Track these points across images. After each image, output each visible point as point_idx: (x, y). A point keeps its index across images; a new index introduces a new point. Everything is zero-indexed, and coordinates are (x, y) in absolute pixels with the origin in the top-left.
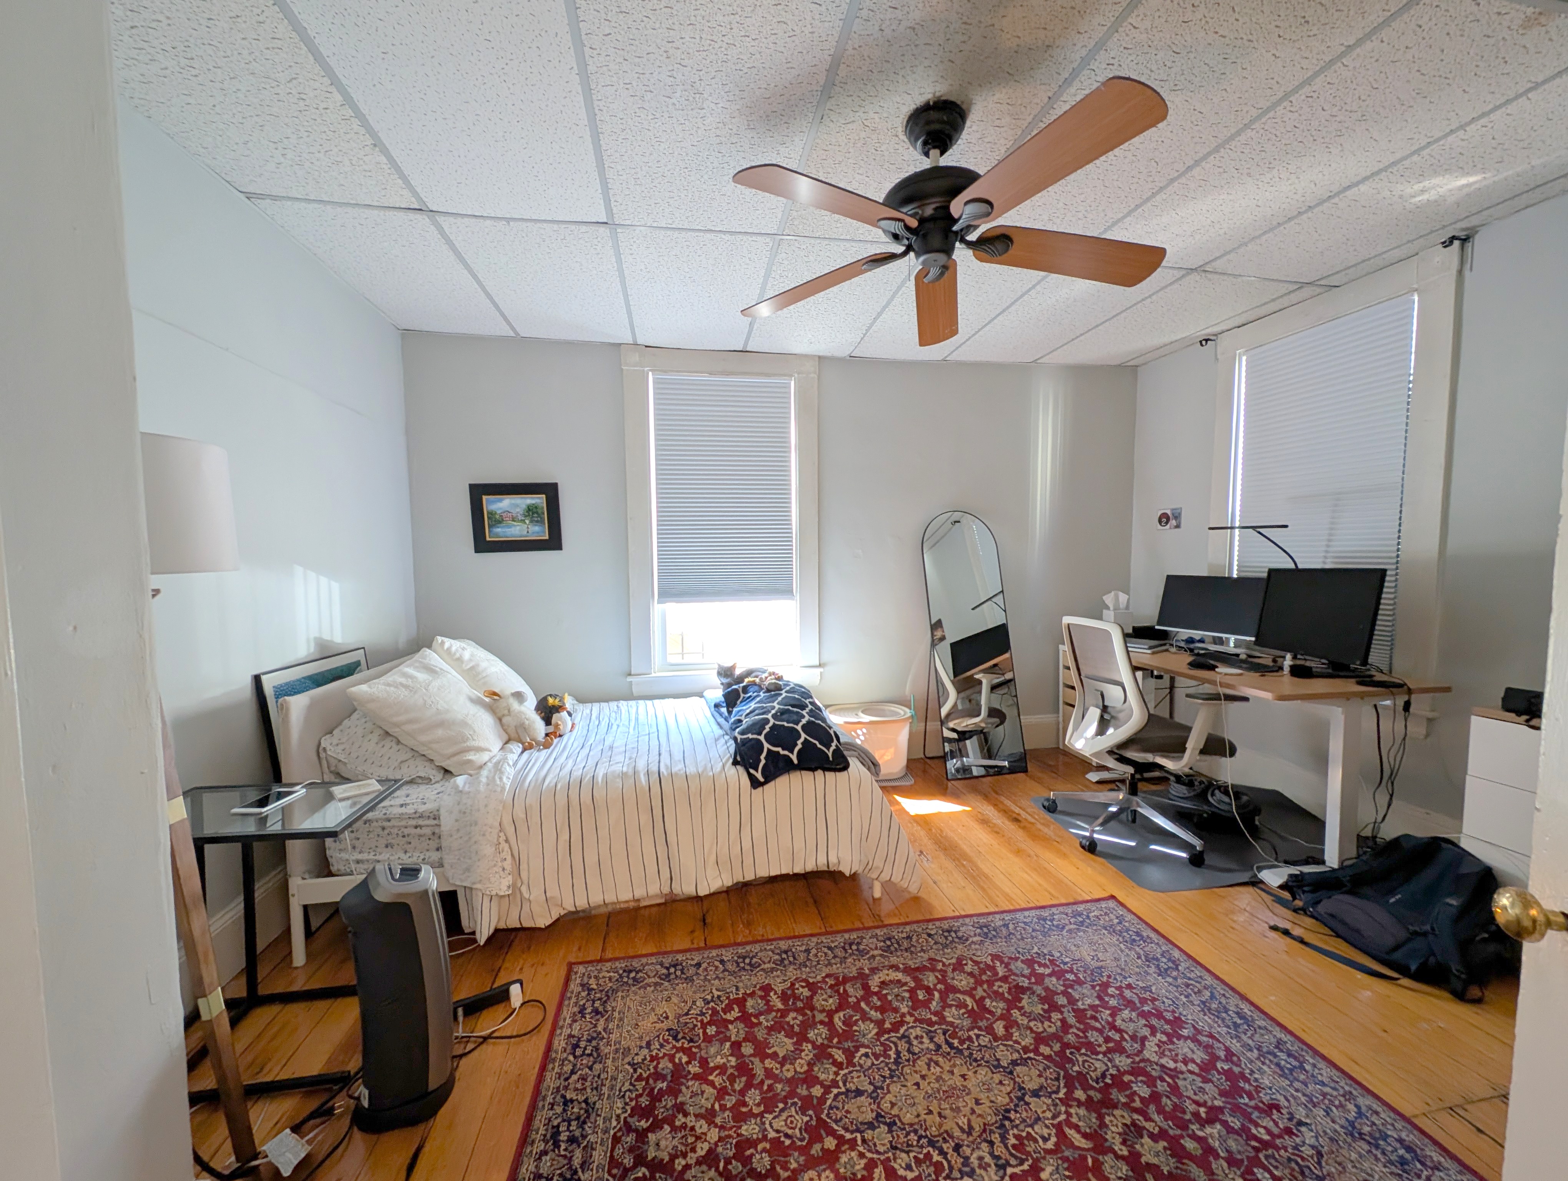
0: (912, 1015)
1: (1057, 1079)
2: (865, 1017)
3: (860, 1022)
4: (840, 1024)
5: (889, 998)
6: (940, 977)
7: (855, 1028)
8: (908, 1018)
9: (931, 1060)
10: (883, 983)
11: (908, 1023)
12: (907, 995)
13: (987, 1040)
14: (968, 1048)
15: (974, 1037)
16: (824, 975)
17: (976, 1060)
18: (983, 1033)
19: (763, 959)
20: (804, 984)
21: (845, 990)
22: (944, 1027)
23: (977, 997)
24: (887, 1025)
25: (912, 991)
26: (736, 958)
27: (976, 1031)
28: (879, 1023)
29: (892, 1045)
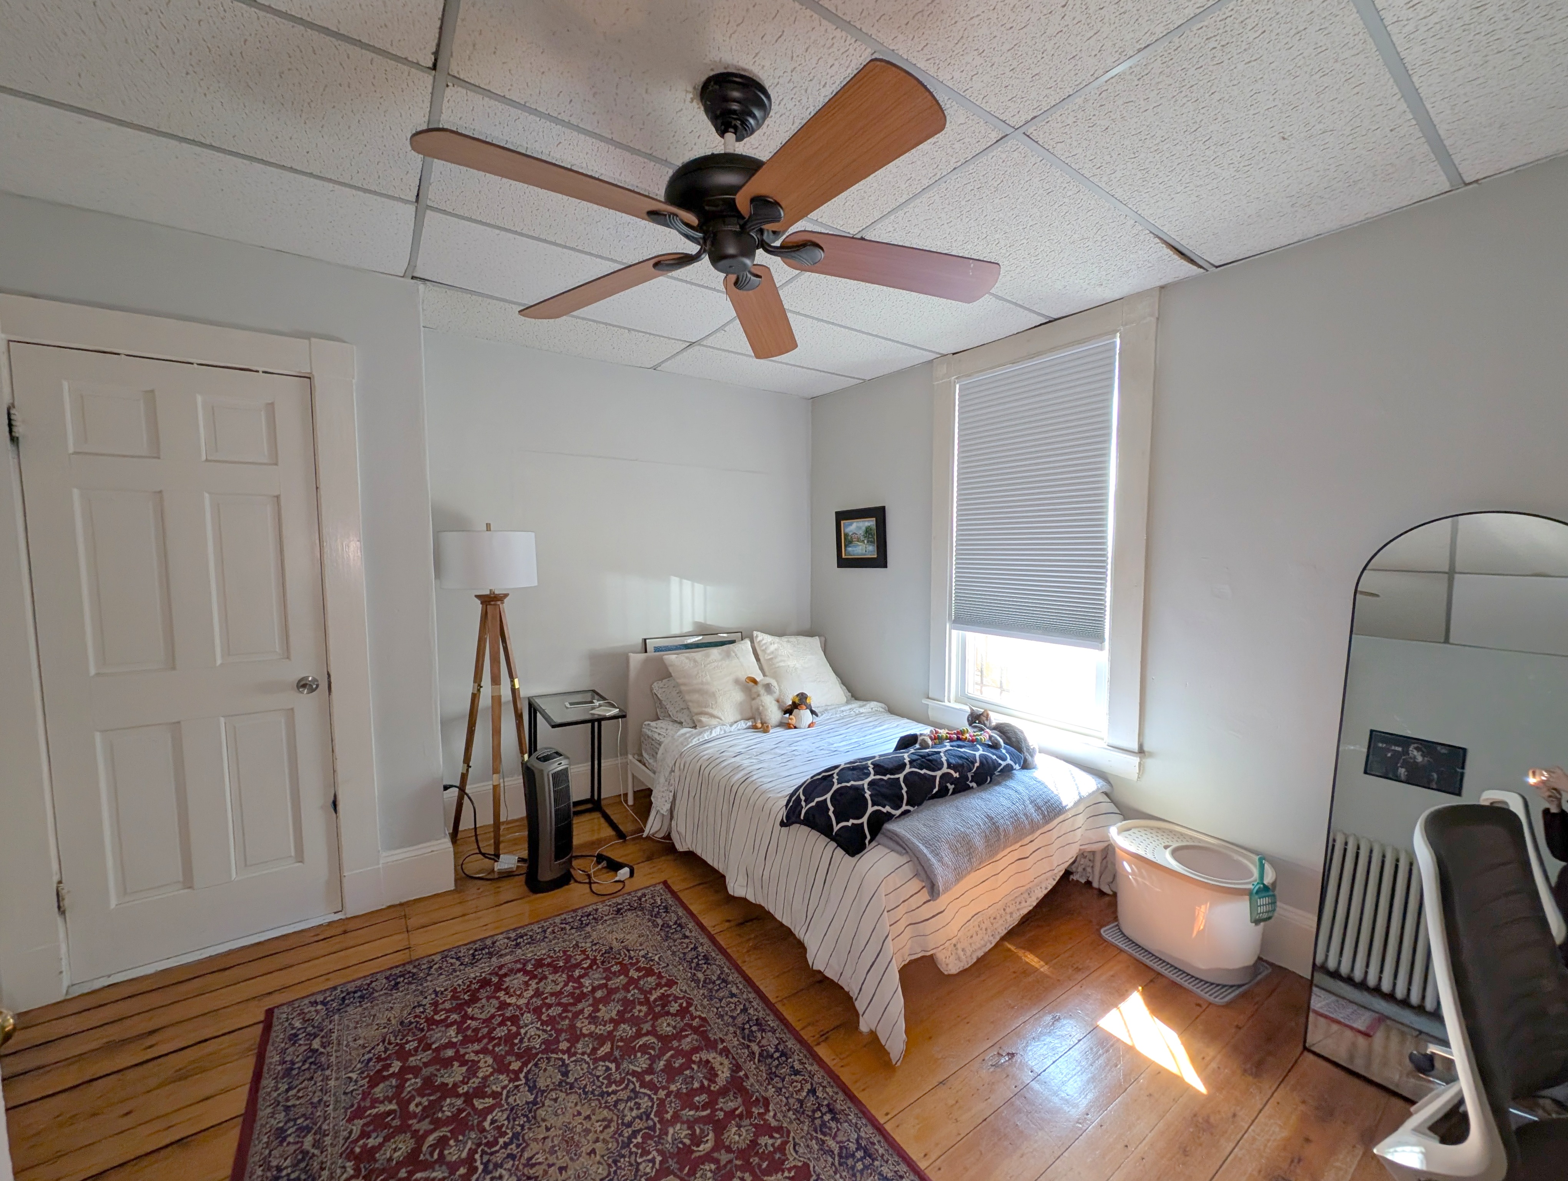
0: (668, 1095)
2: (653, 1059)
3: (647, 1056)
4: (641, 1043)
5: (687, 1072)
6: (737, 1112)
7: (639, 1055)
8: (662, 1094)
9: (611, 1121)
10: (708, 1061)
11: (655, 1094)
12: (696, 1085)
13: (648, 1170)
14: (631, 1153)
15: (650, 1157)
16: (703, 1016)
17: (615, 1162)
18: (657, 1166)
20: (684, 1005)
21: (687, 1036)
22: (658, 1126)
23: (716, 1155)
24: (648, 1078)
25: (702, 1089)
27: (659, 1159)
28: (650, 1071)
29: (624, 1085)
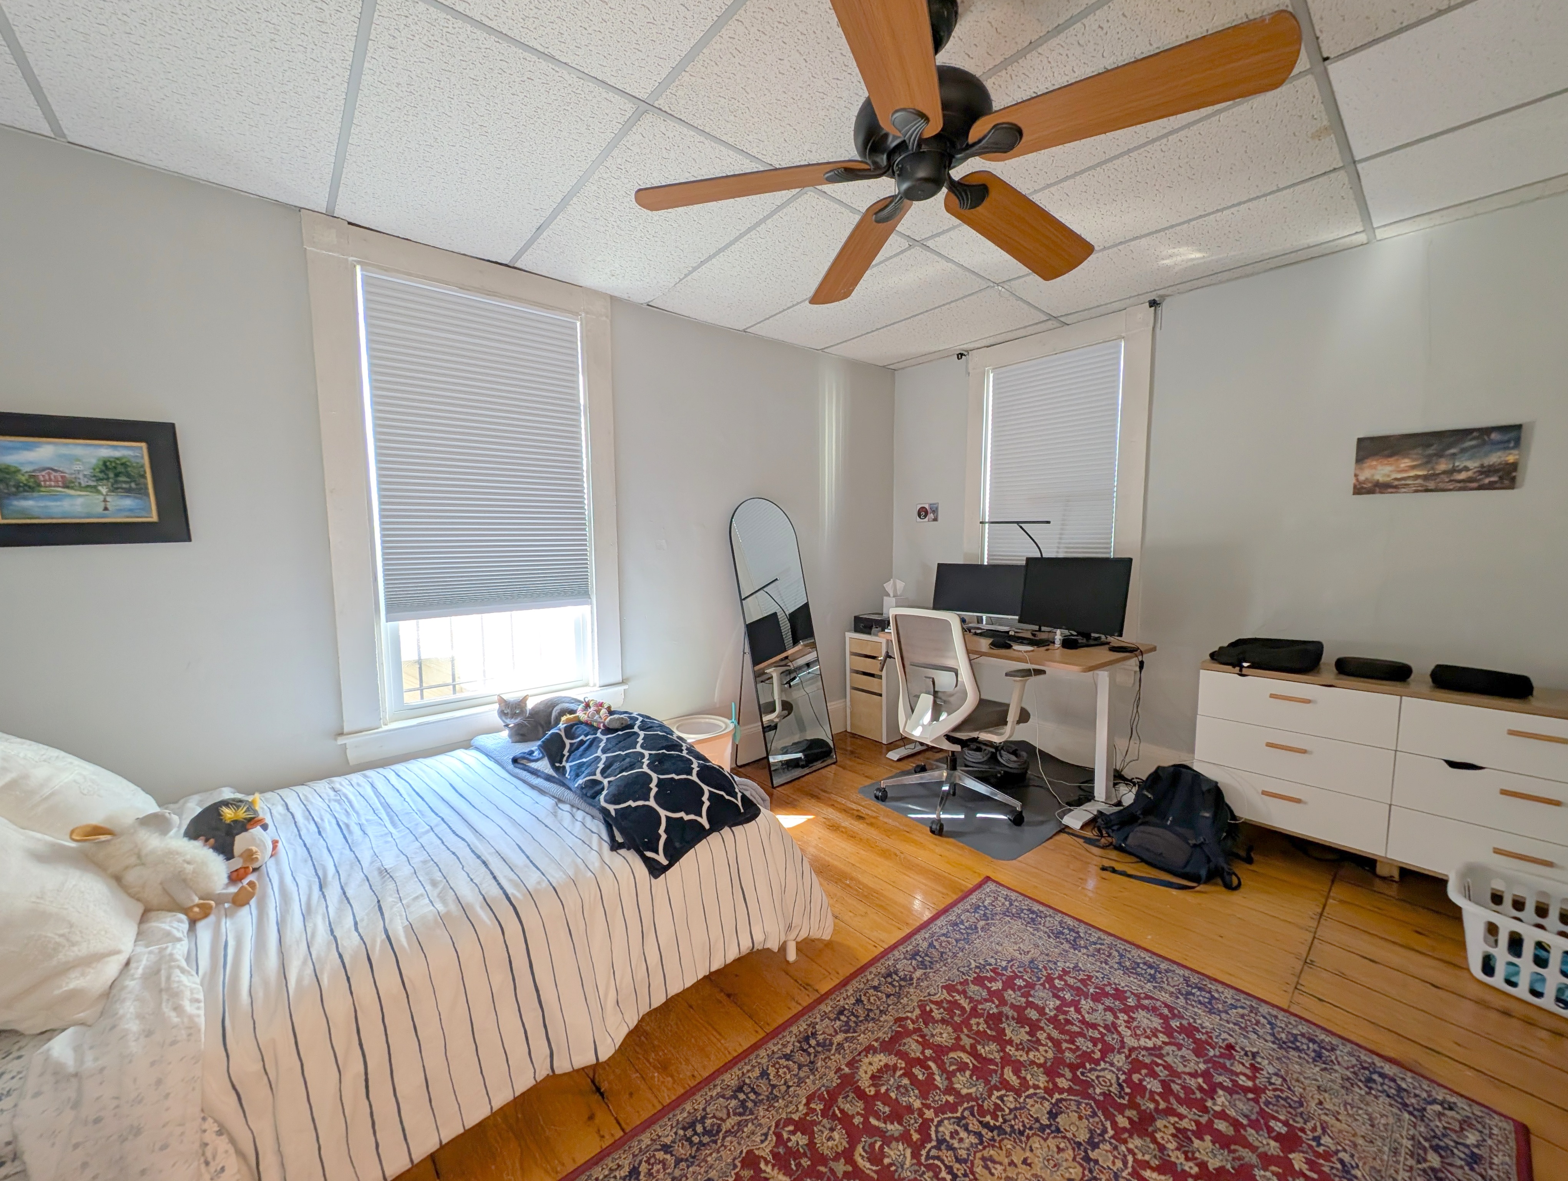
0: (928, 1107)
1: (1094, 1114)
2: (887, 1140)
3: (886, 1149)
4: (868, 1165)
5: (893, 1095)
6: (920, 1040)
7: (886, 1161)
8: (929, 1114)
9: (983, 1159)
10: (873, 1077)
11: (932, 1120)
12: (906, 1081)
13: (1011, 1099)
14: (1005, 1121)
15: (999, 1102)
16: (804, 1101)
17: (1021, 1133)
18: (1003, 1092)
19: (719, 1114)
20: (791, 1128)
21: (842, 1111)
22: (965, 1105)
23: (968, 1048)
24: (915, 1137)
25: (908, 1074)
26: (681, 1132)
27: (996, 1094)
28: (905, 1137)
29: (936, 1162)
